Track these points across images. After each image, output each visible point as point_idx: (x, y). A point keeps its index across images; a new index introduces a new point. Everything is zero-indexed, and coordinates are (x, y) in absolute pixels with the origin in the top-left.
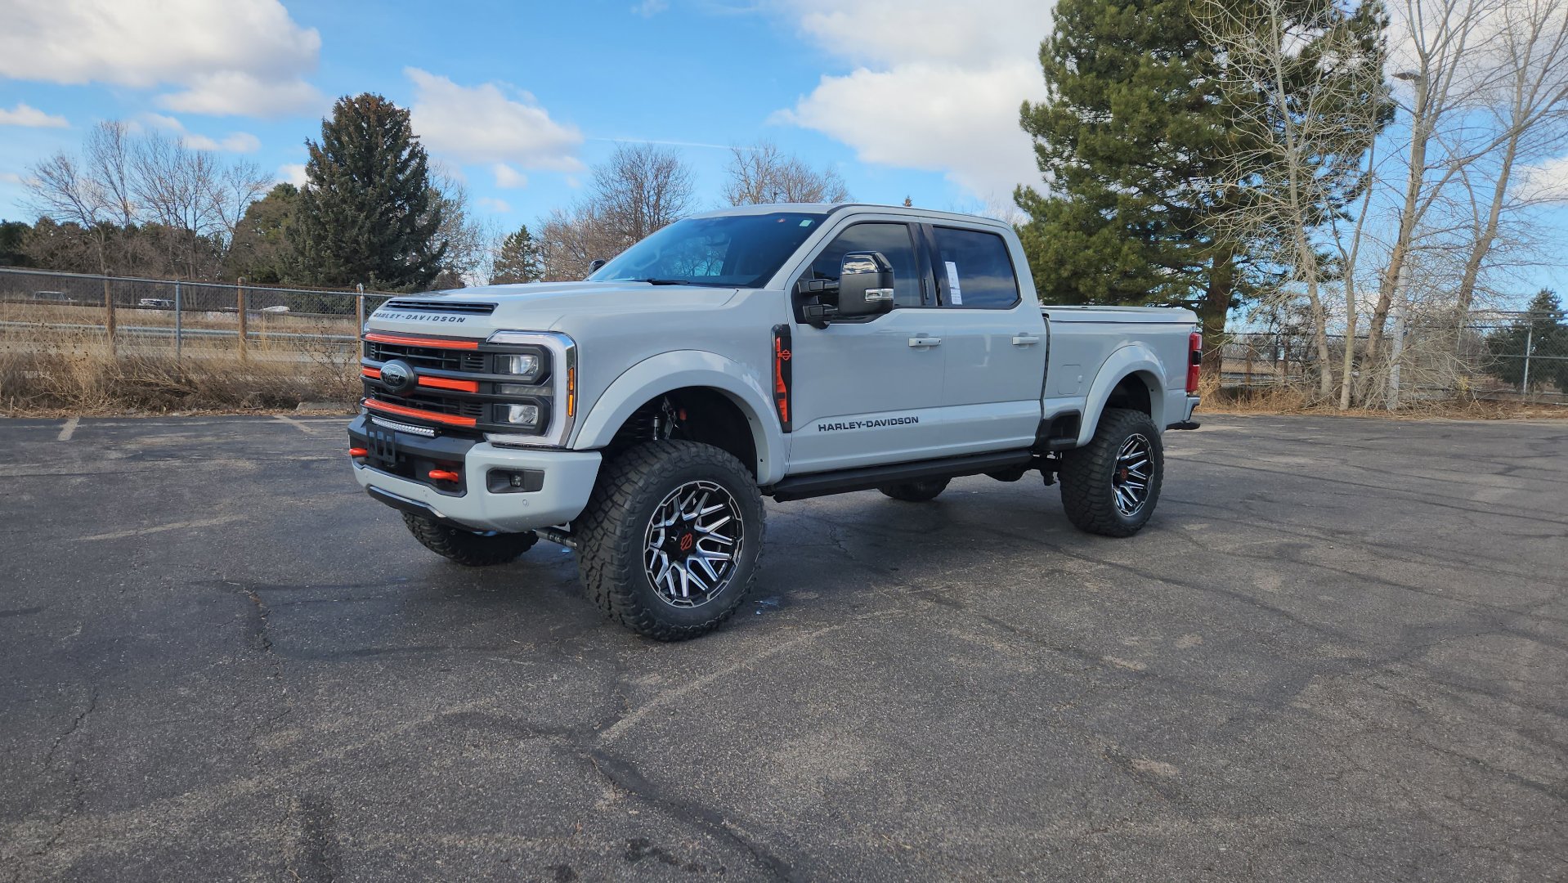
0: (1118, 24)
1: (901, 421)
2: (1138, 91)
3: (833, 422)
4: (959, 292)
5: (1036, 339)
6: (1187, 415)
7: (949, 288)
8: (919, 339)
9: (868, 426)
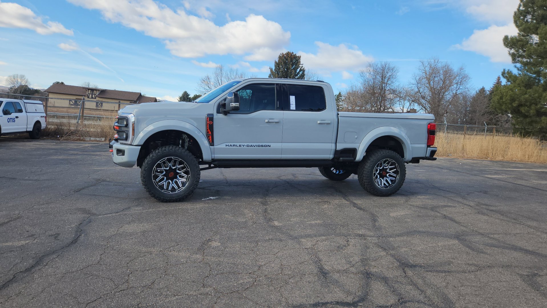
1: (262, 146)
3: (232, 144)
4: (295, 106)
5: (329, 122)
6: (428, 155)
7: (290, 104)
8: (269, 120)
9: (247, 146)
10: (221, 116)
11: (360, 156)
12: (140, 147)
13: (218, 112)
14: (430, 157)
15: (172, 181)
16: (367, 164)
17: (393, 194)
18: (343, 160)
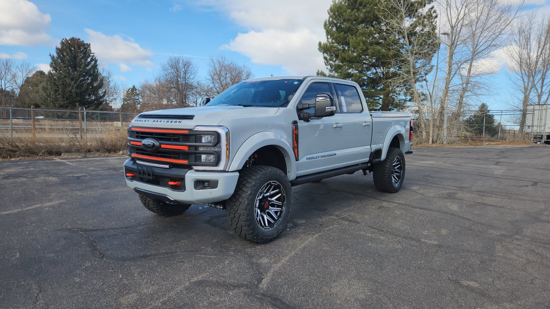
0: (351, 16)
1: (331, 155)
2: (359, 38)
3: (311, 156)
4: (346, 108)
5: (370, 123)
7: (343, 106)
8: (336, 125)
9: (321, 157)
11: (383, 156)
12: (237, 174)
18: (375, 161)
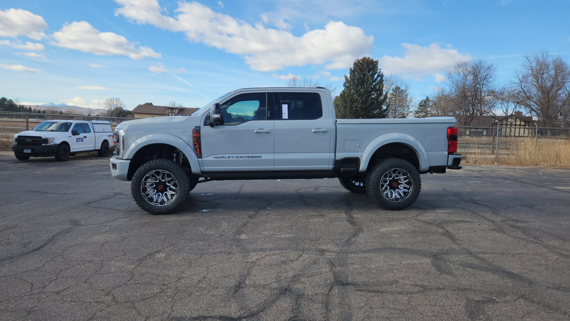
1: (253, 157)
3: (221, 156)
4: (287, 114)
5: (325, 130)
6: (450, 163)
7: (282, 113)
8: (258, 130)
9: (236, 158)
10: (208, 128)
11: (363, 166)
12: (129, 161)
13: (205, 124)
14: (453, 166)
15: (162, 194)
16: (372, 175)
17: (406, 208)
18: (343, 170)
